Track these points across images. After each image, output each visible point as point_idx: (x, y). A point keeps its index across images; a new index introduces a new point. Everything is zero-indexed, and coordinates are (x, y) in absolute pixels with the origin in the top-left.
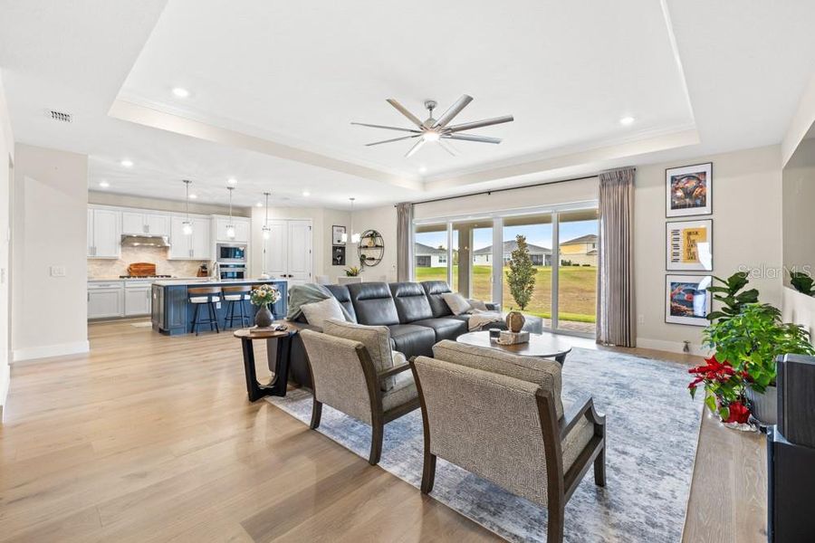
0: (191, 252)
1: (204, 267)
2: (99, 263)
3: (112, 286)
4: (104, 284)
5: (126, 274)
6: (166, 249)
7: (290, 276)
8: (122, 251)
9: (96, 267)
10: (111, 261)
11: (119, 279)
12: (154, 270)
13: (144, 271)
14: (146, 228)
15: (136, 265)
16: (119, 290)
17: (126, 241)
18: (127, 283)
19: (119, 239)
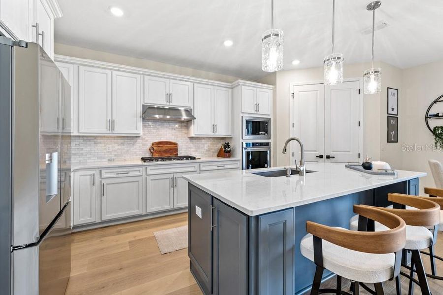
0: (214, 127)
1: (227, 146)
2: (120, 141)
3: (131, 174)
4: (123, 171)
5: (148, 155)
6: (187, 124)
7: (328, 157)
8: (144, 126)
9: (117, 147)
10: (134, 138)
11: (141, 162)
12: (176, 150)
13: (166, 152)
14: (169, 97)
15: (159, 144)
16: (141, 177)
17: (148, 113)
18: (148, 168)
19: (140, 110)
